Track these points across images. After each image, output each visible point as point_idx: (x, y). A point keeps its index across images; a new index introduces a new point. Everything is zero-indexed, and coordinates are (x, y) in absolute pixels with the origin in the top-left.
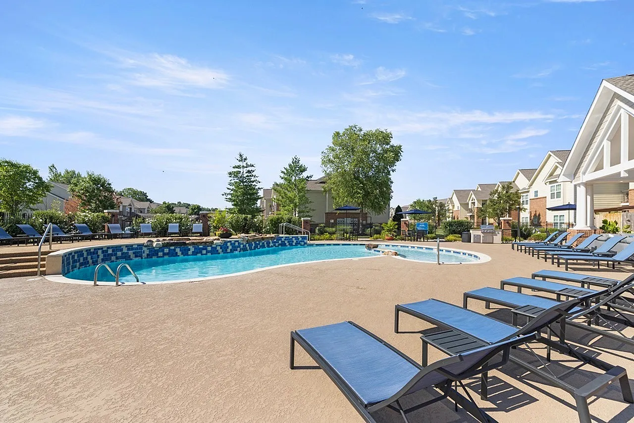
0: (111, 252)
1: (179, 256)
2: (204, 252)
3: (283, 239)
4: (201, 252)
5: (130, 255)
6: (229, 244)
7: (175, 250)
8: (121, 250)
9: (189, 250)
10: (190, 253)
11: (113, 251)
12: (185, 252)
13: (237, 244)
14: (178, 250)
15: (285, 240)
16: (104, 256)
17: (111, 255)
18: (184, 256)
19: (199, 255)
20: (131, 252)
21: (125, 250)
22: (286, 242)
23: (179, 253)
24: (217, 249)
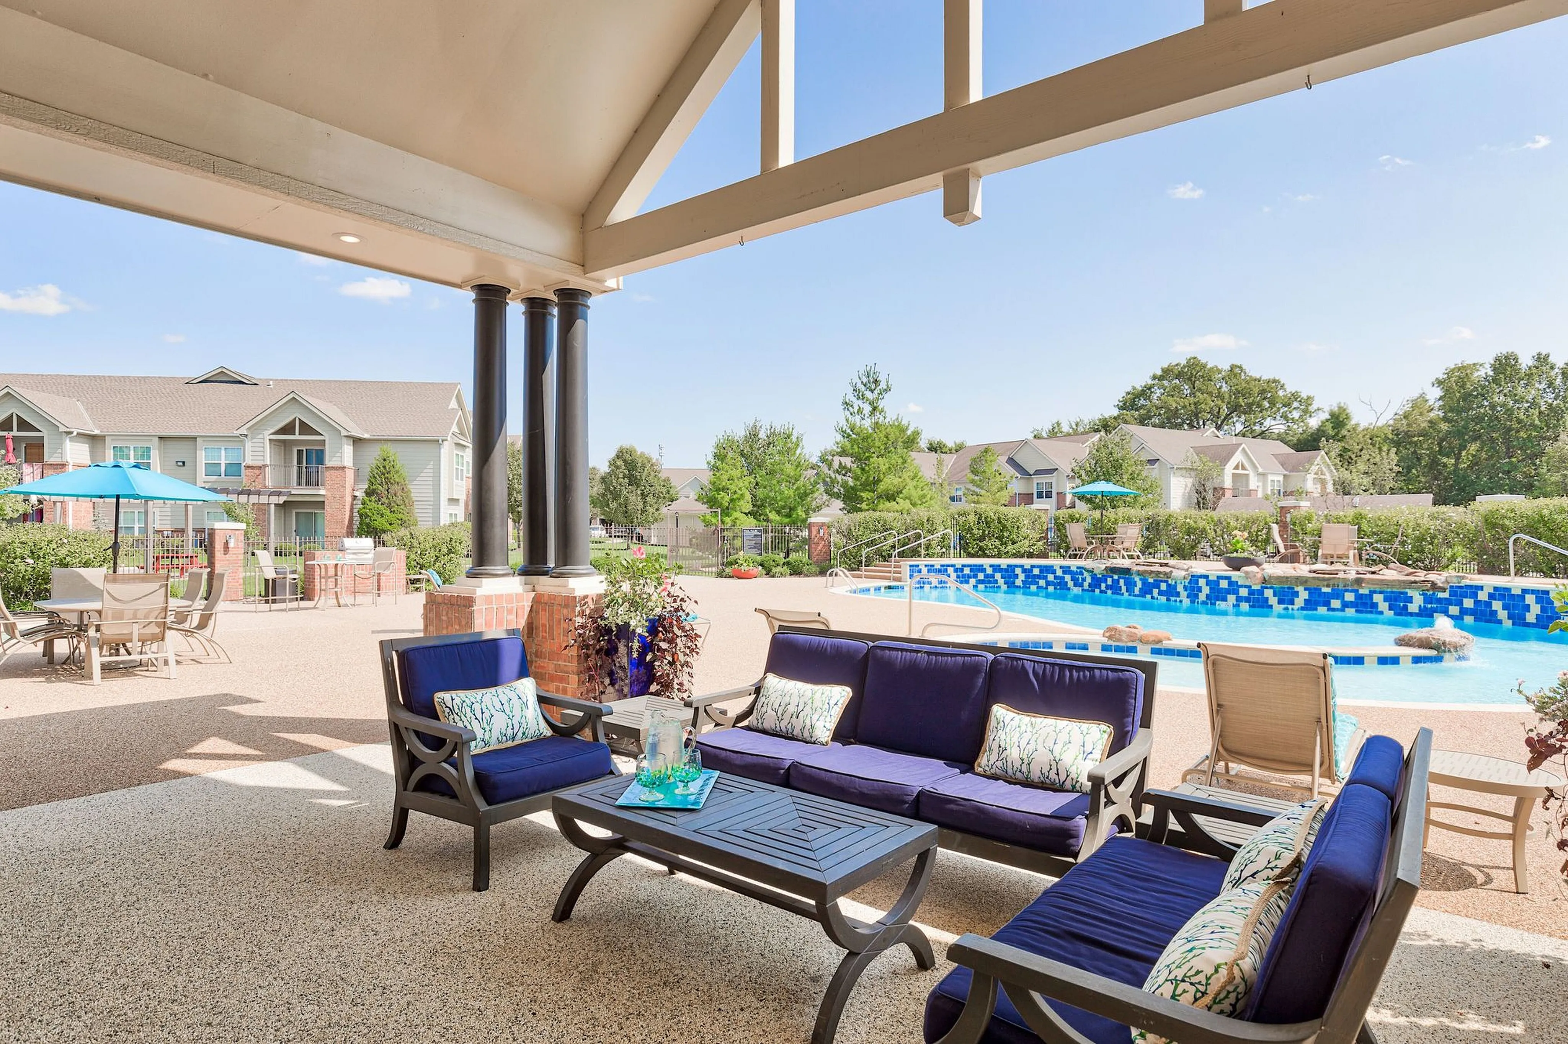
0: (1038, 573)
3: (1483, 596)
5: (1067, 582)
7: (1118, 581)
8: (1054, 572)
11: (1041, 571)
13: (1224, 584)
15: (1491, 596)
16: (1027, 577)
17: (1039, 577)
20: (1068, 578)
21: (1059, 573)
22: (1497, 605)
24: (1178, 590)
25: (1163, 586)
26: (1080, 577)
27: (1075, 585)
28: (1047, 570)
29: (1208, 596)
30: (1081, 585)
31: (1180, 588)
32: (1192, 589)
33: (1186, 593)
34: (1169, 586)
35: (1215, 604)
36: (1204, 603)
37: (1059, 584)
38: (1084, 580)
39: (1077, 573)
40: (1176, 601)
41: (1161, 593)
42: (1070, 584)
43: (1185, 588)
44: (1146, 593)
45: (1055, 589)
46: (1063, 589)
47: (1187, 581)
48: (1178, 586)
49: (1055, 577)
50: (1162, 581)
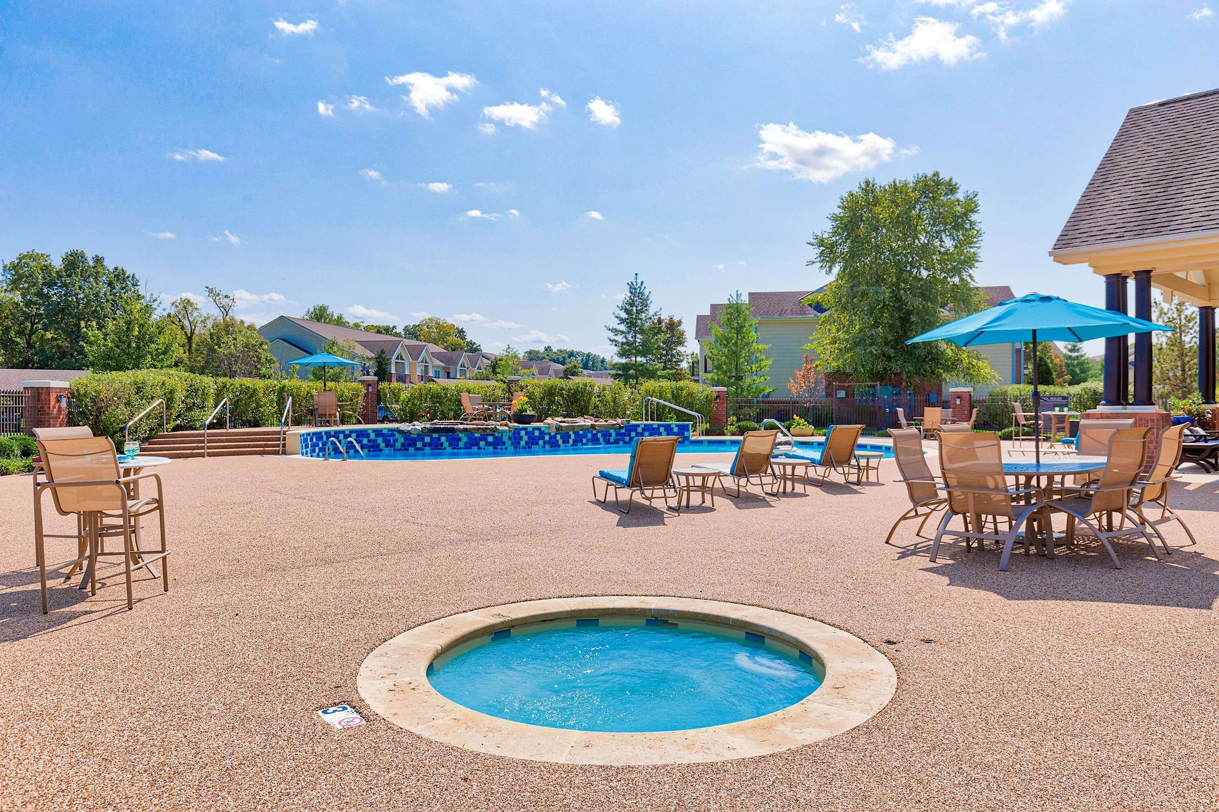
1: (445, 449)
2: (482, 444)
4: (477, 444)
5: (379, 443)
6: (523, 433)
7: (439, 439)
8: (368, 436)
9: (460, 439)
10: (461, 444)
12: (454, 442)
13: (537, 433)
14: (443, 439)
18: (453, 449)
19: (475, 449)
20: (380, 440)
21: (372, 436)
23: (446, 444)
24: (504, 440)
25: (490, 439)
26: (391, 438)
27: (387, 446)
28: (362, 434)
29: (527, 443)
30: (393, 446)
31: (505, 439)
32: (516, 438)
33: (510, 442)
34: (496, 438)
35: (531, 448)
36: (524, 448)
37: (372, 446)
38: (396, 441)
39: (388, 435)
40: (502, 449)
41: (488, 444)
42: (382, 445)
43: (510, 438)
44: (472, 445)
45: (369, 451)
46: (376, 451)
47: (511, 433)
48: (504, 437)
49: (369, 441)
50: (489, 435)
